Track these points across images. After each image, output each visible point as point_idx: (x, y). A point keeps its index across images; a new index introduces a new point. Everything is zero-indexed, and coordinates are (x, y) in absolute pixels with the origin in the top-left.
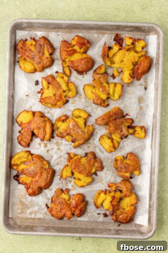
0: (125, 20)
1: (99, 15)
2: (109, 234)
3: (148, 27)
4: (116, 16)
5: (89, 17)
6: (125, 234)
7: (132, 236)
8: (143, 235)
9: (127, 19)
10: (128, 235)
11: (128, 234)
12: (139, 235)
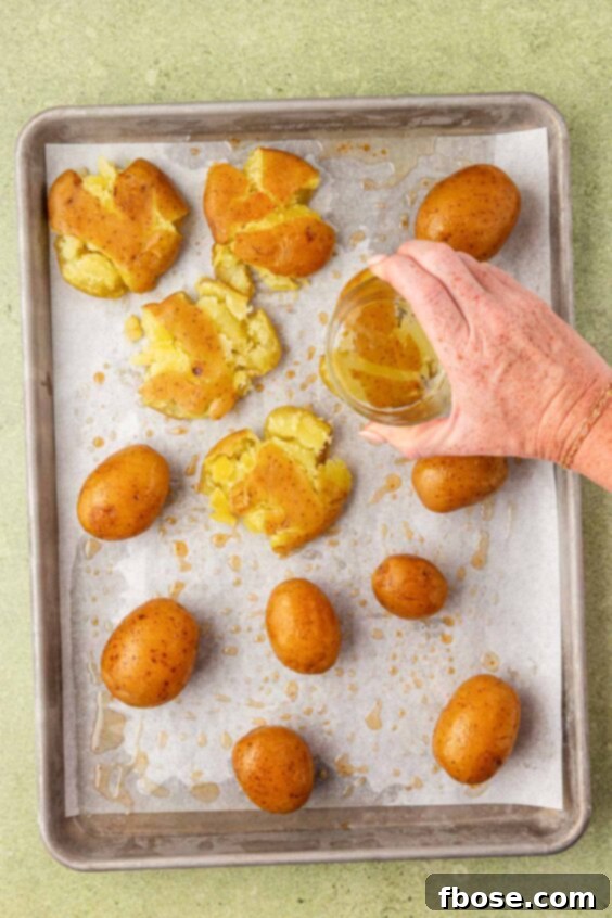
0: (474, 87)
1: (378, 74)
2: (425, 845)
3: (512, 106)
4: (441, 74)
5: (345, 81)
6: (482, 840)
7: (508, 843)
8: (547, 838)
9: (481, 84)
10: (493, 843)
11: (494, 837)
12: (533, 838)
